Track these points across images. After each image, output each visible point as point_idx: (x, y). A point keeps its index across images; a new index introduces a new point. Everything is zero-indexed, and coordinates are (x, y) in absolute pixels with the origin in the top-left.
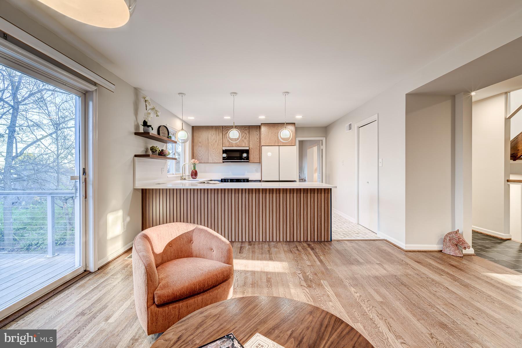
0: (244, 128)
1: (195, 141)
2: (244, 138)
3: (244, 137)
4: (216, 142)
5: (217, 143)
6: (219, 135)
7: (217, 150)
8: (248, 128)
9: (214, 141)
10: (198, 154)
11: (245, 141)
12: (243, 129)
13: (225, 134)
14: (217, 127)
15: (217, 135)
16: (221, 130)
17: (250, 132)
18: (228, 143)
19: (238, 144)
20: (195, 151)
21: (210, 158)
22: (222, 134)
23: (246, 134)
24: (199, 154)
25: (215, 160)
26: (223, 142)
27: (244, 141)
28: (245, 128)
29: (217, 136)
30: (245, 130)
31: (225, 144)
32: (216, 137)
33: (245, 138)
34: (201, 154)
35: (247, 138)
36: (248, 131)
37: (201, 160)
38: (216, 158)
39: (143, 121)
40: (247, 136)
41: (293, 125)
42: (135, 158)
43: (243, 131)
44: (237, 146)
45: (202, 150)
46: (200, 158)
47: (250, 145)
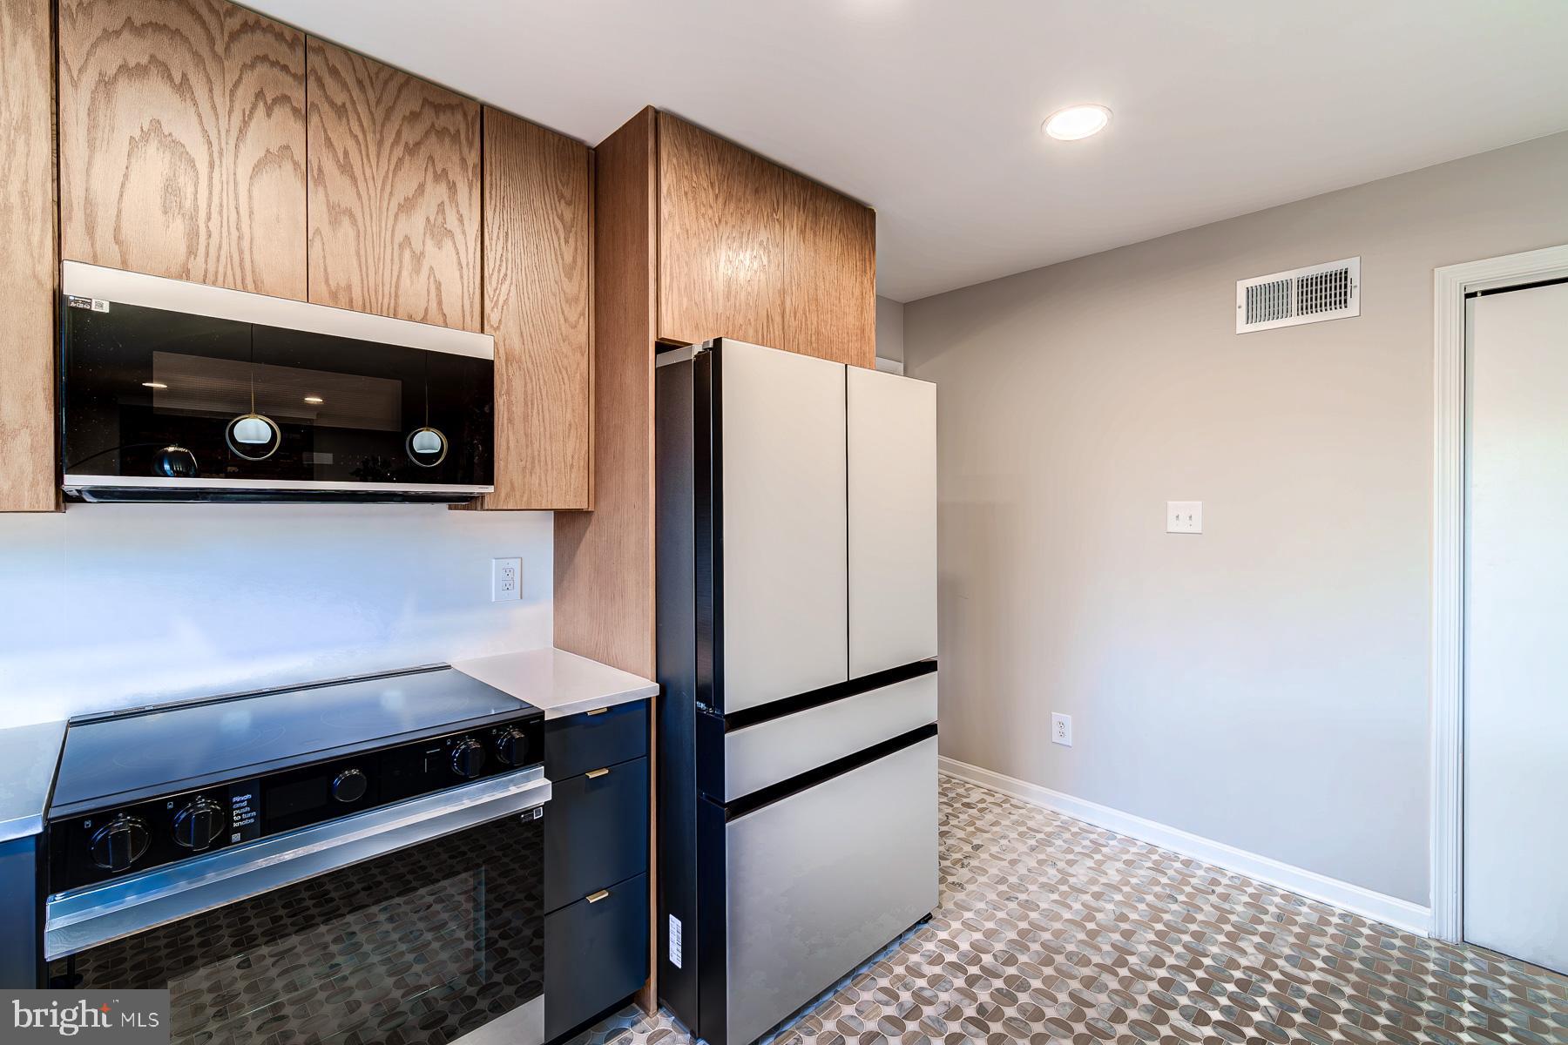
2: (418, 219)
3: (428, 208)
8: (470, 126)
11: (440, 259)
12: (414, 115)
17: (499, 180)
18: (179, 222)
23: (450, 188)
26: (74, 193)
27: (418, 258)
30: (442, 133)
31: (104, 231)
35: (459, 237)
36: (473, 158)
40: (463, 210)
41: (867, 224)
43: (406, 139)
44: (333, 295)
47: (494, 317)
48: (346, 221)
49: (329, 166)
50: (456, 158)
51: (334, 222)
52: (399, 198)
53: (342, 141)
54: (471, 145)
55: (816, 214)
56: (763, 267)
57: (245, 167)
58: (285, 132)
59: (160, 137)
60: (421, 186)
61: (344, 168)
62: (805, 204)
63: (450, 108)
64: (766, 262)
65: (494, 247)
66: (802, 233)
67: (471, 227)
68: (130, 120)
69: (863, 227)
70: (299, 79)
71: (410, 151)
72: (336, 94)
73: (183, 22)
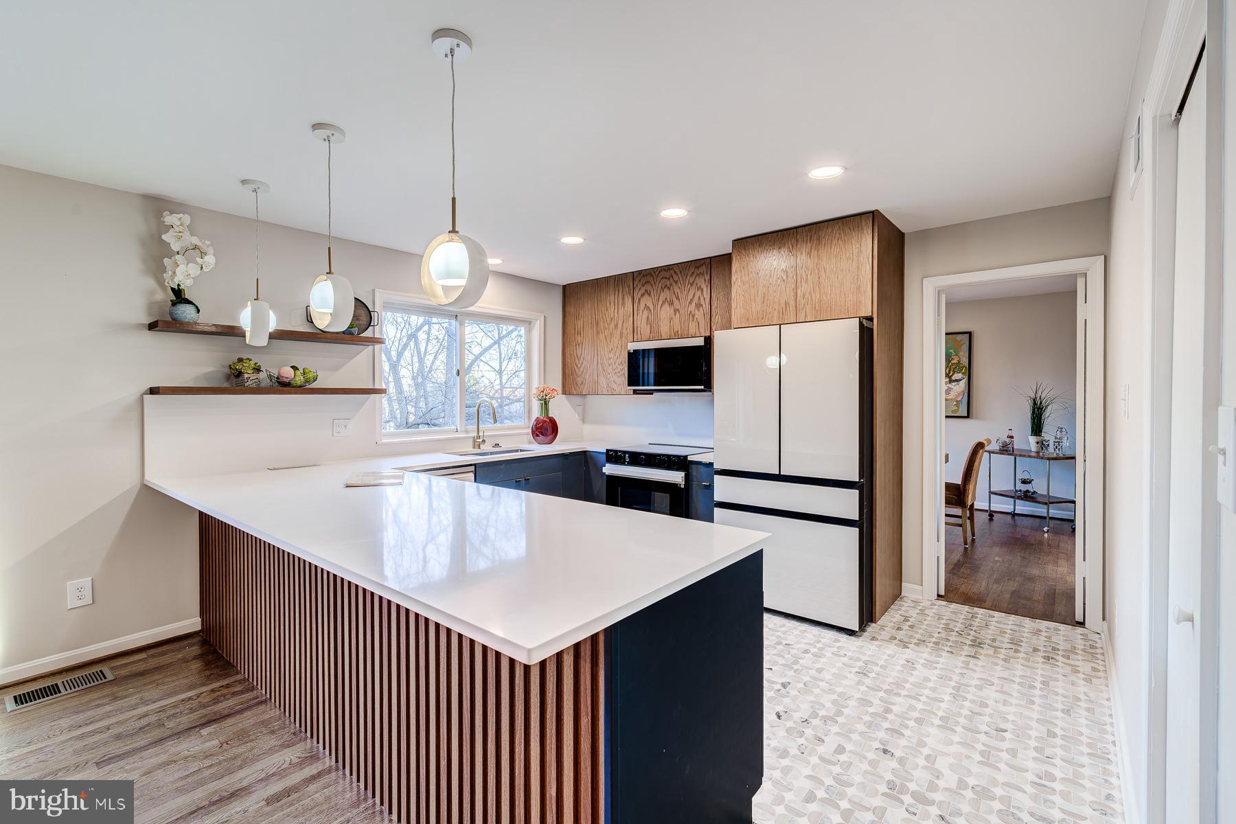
0: (696, 267)
1: (570, 328)
2: (693, 304)
3: (697, 297)
4: (616, 326)
5: (619, 332)
6: (623, 303)
7: (618, 354)
8: (706, 268)
9: (612, 325)
10: (576, 368)
11: (699, 314)
12: (693, 273)
13: (639, 300)
14: (618, 278)
15: (620, 302)
16: (629, 287)
17: (715, 281)
18: (649, 326)
19: (676, 330)
20: (568, 360)
21: (603, 381)
22: (630, 300)
23: (702, 291)
24: (577, 366)
25: (615, 387)
26: (635, 326)
27: (693, 316)
28: (698, 267)
29: (620, 306)
30: (698, 275)
31: (639, 333)
32: (616, 311)
33: (699, 306)
34: (582, 369)
35: (704, 305)
36: (707, 277)
37: (582, 387)
38: (615, 378)
39: (173, 289)
40: (705, 296)
41: (864, 224)
42: (148, 398)
43: (691, 281)
44: (675, 335)
45: (583, 356)
46: (579, 380)
47: (714, 328)
48: (677, 312)
49: (674, 299)
50: (703, 281)
51: (675, 314)
52: (689, 300)
53: (676, 290)
54: (707, 273)
55: (819, 240)
56: (784, 281)
57: (659, 308)
58: (666, 294)
59: (647, 307)
60: (694, 294)
61: (678, 298)
62: (811, 238)
63: (702, 265)
64: (785, 278)
65: (714, 305)
66: (809, 254)
67: (708, 301)
68: (642, 306)
69: (859, 228)
70: (669, 279)
71: (692, 285)
72: (676, 278)
73: (649, 278)
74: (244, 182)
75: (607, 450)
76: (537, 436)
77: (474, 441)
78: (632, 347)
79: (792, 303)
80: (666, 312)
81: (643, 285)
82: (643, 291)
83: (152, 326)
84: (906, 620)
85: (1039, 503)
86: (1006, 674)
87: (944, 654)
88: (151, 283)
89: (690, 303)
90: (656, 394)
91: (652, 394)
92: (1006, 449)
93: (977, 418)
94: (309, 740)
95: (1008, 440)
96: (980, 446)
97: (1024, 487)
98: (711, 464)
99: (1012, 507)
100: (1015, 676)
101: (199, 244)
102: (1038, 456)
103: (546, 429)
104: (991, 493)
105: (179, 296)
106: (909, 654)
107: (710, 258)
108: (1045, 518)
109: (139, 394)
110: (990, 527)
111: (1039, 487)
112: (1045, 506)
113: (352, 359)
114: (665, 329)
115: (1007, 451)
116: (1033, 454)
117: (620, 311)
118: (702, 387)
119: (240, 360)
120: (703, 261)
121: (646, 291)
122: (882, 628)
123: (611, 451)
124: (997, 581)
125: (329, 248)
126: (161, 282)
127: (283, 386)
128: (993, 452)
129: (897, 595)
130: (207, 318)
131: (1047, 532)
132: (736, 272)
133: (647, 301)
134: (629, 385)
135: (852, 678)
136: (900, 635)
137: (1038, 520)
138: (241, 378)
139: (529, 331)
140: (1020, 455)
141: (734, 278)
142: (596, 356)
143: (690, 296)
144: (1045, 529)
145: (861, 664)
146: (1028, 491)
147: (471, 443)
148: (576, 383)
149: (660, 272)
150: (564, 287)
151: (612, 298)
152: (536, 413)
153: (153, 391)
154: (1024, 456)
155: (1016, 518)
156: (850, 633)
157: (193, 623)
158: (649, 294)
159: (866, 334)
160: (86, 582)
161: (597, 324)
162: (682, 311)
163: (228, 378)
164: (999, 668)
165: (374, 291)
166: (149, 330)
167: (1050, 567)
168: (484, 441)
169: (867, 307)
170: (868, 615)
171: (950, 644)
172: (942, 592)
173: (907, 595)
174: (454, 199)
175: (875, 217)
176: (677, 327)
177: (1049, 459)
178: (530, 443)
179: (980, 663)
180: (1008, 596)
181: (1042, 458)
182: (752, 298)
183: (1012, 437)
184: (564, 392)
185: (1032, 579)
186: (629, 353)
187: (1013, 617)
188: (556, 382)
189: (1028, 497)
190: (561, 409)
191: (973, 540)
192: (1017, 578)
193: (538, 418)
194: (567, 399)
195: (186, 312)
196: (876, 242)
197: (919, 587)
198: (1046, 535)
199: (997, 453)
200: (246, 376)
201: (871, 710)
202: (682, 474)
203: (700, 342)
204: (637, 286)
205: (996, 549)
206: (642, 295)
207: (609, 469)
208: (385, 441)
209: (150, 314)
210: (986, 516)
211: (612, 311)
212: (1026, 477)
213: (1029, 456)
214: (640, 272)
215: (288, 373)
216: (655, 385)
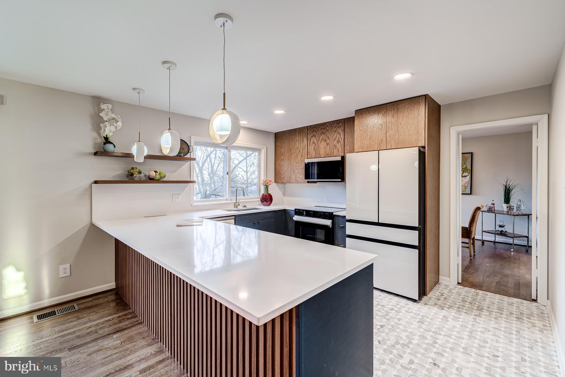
0: (337, 124)
1: (278, 152)
2: (336, 141)
3: (337, 139)
4: (299, 151)
5: (301, 154)
6: (303, 141)
7: (300, 164)
8: (342, 124)
9: (298, 151)
10: (281, 171)
11: (339, 146)
12: (336, 126)
13: (310, 139)
14: (301, 129)
15: (301, 140)
16: (305, 133)
17: (346, 130)
18: (315, 151)
20: (277, 167)
21: (293, 177)
22: (306, 139)
23: (340, 134)
25: (299, 179)
26: (308, 151)
27: (336, 147)
29: (301, 142)
30: (338, 127)
31: (310, 155)
32: (299, 145)
33: (338, 142)
34: (283, 171)
35: (341, 141)
36: (343, 128)
37: (283, 180)
38: (299, 175)
39: (104, 137)
40: (342, 137)
41: (420, 101)
42: (94, 185)
43: (335, 130)
44: (327, 155)
45: (284, 165)
46: (282, 176)
47: (346, 152)
48: (328, 145)
49: (327, 138)
50: (341, 130)
51: (327, 146)
52: (334, 139)
53: (328, 134)
54: (342, 126)
55: (398, 109)
56: (380, 129)
57: (320, 142)
58: (323, 136)
59: (314, 142)
60: (336, 136)
61: (328, 138)
62: (394, 109)
63: (340, 122)
64: (381, 128)
65: (346, 141)
66: (393, 116)
67: (343, 139)
68: (312, 142)
69: (419, 103)
70: (324, 129)
71: (335, 132)
72: (328, 129)
73: (315, 129)
74: (134, 89)
75: (295, 209)
76: (263, 202)
77: (235, 204)
78: (307, 161)
79: (384, 140)
80: (323, 145)
81: (312, 132)
82: (312, 135)
83: (96, 154)
84: (442, 295)
85: (509, 237)
86: (496, 326)
87: (463, 314)
88: (95, 134)
89: (334, 140)
90: (318, 183)
91: (316, 183)
92: (490, 210)
93: (475, 195)
94: (159, 343)
95: (492, 206)
96: (478, 209)
97: (500, 229)
98: (345, 217)
99: (494, 238)
100: (501, 327)
101: (115, 117)
102: (508, 213)
103: (267, 199)
104: (483, 231)
105: (107, 140)
106: (444, 313)
107: (344, 119)
108: (512, 244)
109: (90, 183)
110: (482, 249)
111: (508, 229)
112: (512, 239)
113: (181, 167)
114: (322, 152)
115: (491, 211)
116: (505, 213)
117: (301, 144)
118: (340, 180)
119: (133, 168)
120: (340, 121)
121: (314, 135)
122: (430, 298)
123: (297, 209)
124: (488, 276)
125: (169, 118)
126: (99, 134)
127: (151, 180)
128: (484, 212)
129: (437, 282)
130: (119, 150)
131: (513, 251)
132: (357, 125)
133: (314, 140)
134: (305, 179)
135: (416, 324)
136: (440, 303)
137: (508, 245)
138: (133, 176)
139: (260, 154)
140: (499, 213)
141: (356, 128)
142: (290, 165)
143: (334, 137)
144: (512, 250)
145: (420, 317)
146: (502, 231)
147: (233, 205)
148: (281, 178)
149: (320, 126)
150: (276, 133)
151: (297, 138)
152: (263, 192)
153: (96, 182)
154: (501, 214)
155: (496, 244)
156: (414, 301)
157: (112, 285)
158: (315, 137)
159: (422, 155)
160: (68, 266)
161: (291, 150)
162: (330, 144)
163: (127, 176)
164: (492, 322)
165: (190, 137)
166: (95, 155)
167: (516, 270)
168: (239, 204)
169: (423, 141)
170: (423, 292)
171: (465, 308)
172: (460, 282)
173: (441, 282)
174: (224, 94)
175: (426, 97)
176: (328, 152)
177: (514, 215)
178: (260, 205)
179: (482, 319)
180: (494, 284)
181: (510, 215)
182: (365, 137)
183: (494, 204)
184: (275, 182)
185: (506, 276)
186: (306, 164)
187: (498, 296)
188: (272, 177)
189: (502, 234)
190: (274, 190)
191: (474, 255)
192: (499, 275)
193: (263, 194)
194: (276, 184)
195: (110, 147)
196: (427, 110)
197: (448, 279)
198: (512, 253)
199: (486, 212)
200: (135, 175)
201: (426, 342)
202: (331, 221)
203: (339, 159)
204: (309, 132)
205: (487, 260)
206: (312, 137)
207: (296, 218)
208: (195, 204)
209: (95, 148)
210: (480, 243)
211: (298, 144)
212: (501, 224)
213: (503, 214)
214: (310, 126)
215: (153, 174)
216: (317, 179)
